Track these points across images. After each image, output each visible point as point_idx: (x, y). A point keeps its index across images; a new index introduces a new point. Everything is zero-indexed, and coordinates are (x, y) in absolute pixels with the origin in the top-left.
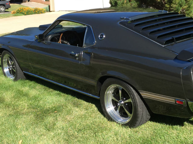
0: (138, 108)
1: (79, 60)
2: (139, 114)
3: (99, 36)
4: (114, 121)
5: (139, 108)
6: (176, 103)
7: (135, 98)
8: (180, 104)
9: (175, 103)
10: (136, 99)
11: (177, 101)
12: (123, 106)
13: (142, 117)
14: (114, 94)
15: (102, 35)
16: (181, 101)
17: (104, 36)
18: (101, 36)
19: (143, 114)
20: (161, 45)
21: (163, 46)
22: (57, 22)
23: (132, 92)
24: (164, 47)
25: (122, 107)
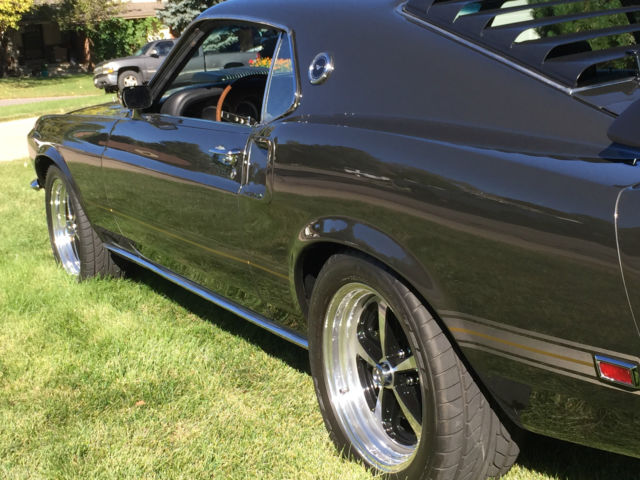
0: (439, 401)
1: (238, 178)
2: (446, 430)
3: (311, 68)
4: (356, 457)
5: (444, 399)
6: (598, 378)
7: (427, 347)
8: (619, 382)
9: (595, 375)
10: (429, 353)
11: (606, 366)
12: (391, 387)
13: (464, 443)
14: (366, 330)
15: (322, 62)
16: (620, 368)
17: (329, 67)
18: (318, 67)
19: (466, 429)
20: (559, 86)
21: (571, 91)
22: (193, 35)
23: (416, 316)
24: (574, 97)
25: (391, 391)
